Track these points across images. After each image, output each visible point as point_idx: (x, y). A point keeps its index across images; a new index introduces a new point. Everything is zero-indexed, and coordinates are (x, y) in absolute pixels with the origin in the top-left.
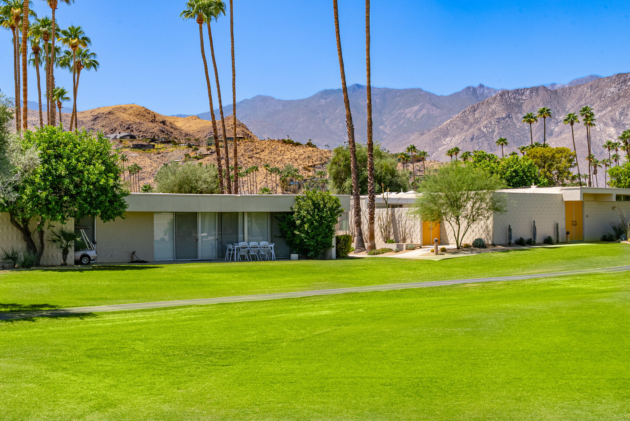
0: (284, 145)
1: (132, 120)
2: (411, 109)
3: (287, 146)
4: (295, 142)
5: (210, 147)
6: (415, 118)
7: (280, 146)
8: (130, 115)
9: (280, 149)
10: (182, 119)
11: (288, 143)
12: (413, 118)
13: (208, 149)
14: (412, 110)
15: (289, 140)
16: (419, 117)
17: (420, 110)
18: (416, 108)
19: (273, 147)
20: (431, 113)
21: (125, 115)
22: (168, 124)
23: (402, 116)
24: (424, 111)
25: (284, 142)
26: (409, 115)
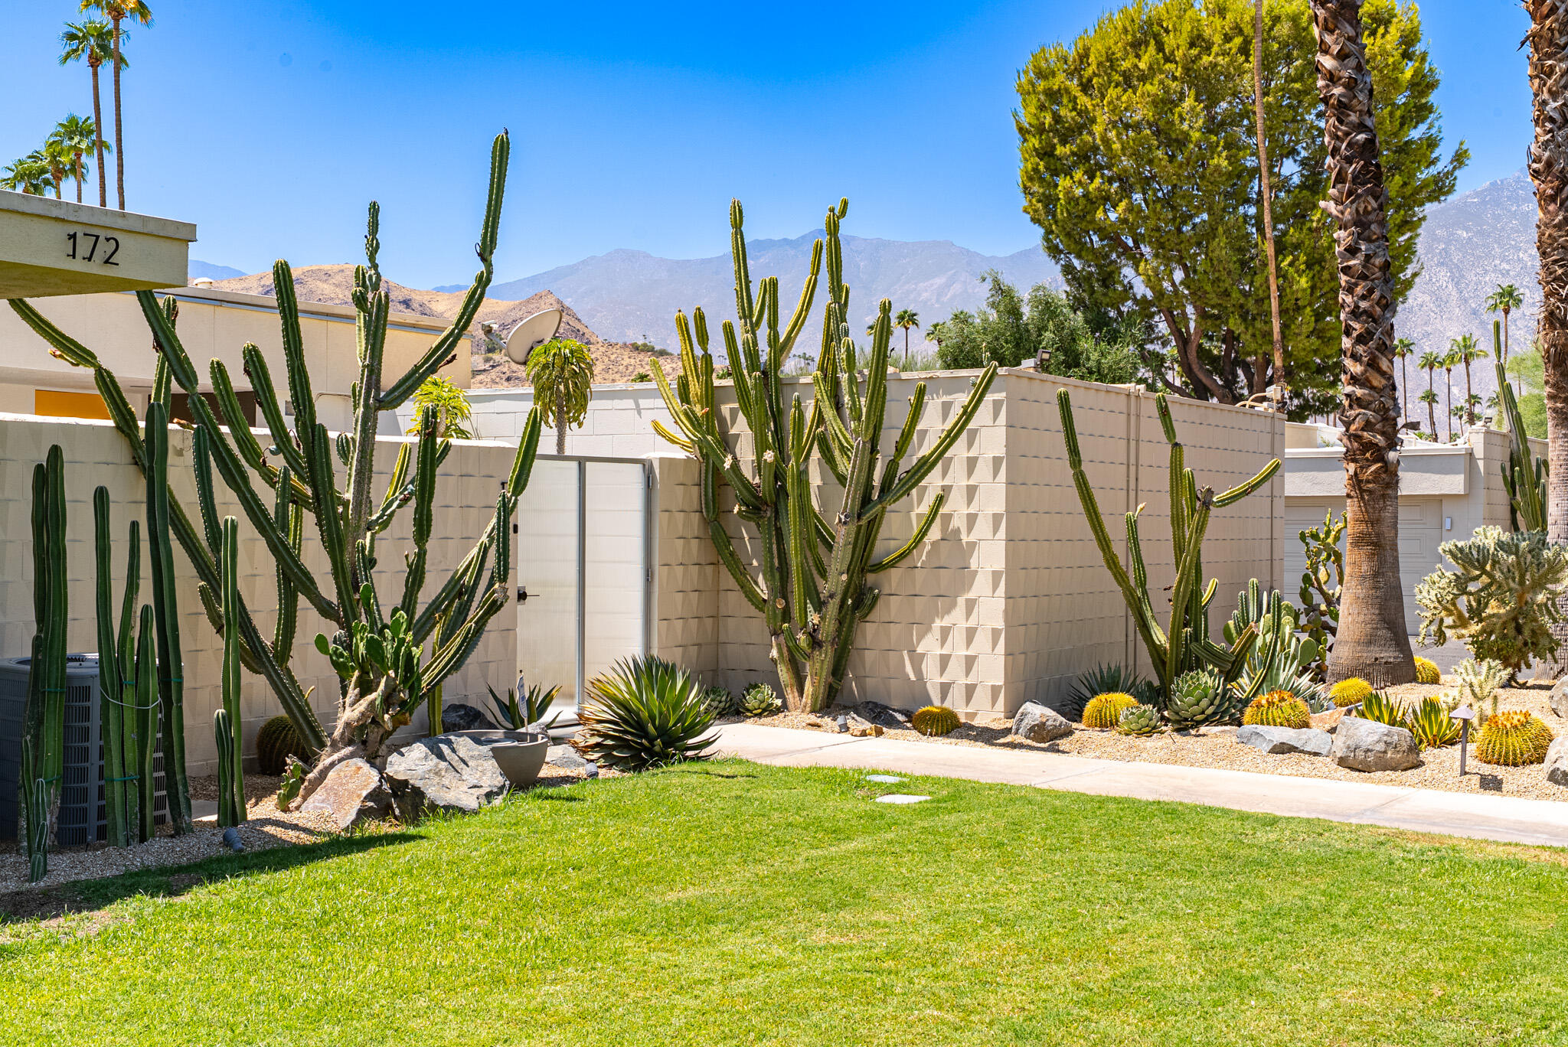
0: (635, 354)
1: (340, 296)
2: (931, 282)
3: (641, 356)
4: (657, 348)
5: (490, 355)
6: (938, 301)
7: (626, 357)
8: (337, 286)
9: (625, 363)
10: (446, 295)
11: (642, 351)
12: (933, 301)
13: (487, 360)
14: (932, 285)
15: (645, 345)
16: (945, 299)
17: (948, 285)
18: (940, 281)
19: (613, 357)
20: (970, 291)
21: (325, 286)
22: (415, 305)
23: (912, 296)
24: (957, 288)
25: (636, 348)
26: (925, 295)
